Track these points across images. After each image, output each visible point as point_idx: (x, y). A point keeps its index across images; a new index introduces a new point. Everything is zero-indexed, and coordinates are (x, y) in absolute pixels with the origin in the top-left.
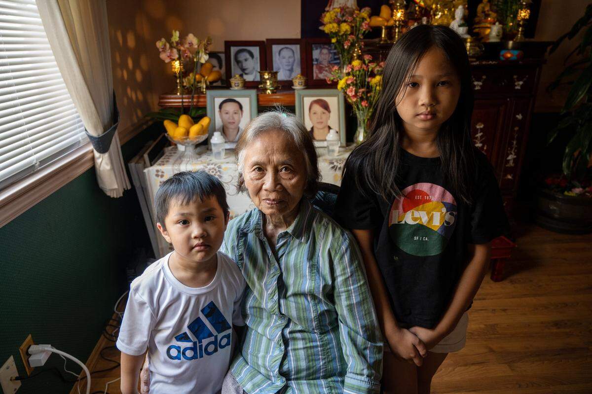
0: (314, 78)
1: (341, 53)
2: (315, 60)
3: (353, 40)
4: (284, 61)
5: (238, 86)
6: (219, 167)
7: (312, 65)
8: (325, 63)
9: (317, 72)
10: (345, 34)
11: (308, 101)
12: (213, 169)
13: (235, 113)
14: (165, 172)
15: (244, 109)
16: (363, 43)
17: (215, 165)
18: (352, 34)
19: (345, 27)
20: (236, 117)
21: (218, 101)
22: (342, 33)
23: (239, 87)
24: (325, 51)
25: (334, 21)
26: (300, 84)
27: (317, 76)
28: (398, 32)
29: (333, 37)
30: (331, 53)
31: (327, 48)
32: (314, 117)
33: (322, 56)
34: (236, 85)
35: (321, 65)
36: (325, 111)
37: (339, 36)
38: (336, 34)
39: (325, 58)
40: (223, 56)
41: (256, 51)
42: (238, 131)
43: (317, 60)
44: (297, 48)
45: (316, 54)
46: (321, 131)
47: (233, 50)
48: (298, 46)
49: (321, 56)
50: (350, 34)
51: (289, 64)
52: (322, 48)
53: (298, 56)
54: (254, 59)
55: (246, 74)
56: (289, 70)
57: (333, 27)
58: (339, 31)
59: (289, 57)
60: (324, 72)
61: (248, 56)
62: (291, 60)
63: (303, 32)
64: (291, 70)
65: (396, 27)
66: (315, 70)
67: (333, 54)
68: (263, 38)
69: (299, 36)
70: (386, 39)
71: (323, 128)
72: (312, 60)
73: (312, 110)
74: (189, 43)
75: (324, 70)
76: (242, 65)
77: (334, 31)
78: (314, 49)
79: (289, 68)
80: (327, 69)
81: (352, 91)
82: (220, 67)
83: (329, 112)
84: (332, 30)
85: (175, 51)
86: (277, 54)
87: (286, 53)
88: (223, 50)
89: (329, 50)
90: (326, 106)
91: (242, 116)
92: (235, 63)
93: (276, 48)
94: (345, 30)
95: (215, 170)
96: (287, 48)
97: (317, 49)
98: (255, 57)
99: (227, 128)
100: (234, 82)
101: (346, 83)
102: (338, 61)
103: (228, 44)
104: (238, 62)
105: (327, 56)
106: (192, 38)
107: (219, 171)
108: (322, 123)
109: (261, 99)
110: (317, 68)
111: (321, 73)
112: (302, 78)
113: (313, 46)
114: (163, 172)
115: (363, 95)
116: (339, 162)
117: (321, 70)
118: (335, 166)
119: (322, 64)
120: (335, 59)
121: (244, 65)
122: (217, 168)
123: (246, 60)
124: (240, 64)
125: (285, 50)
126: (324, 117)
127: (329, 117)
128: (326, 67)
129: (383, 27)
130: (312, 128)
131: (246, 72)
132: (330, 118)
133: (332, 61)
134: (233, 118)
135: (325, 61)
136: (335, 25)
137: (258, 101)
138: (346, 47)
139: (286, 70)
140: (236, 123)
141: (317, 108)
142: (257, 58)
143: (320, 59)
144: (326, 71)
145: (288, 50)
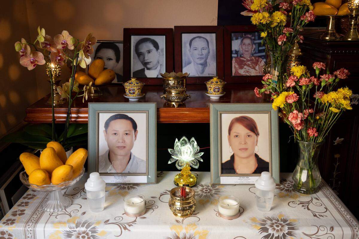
0: (233, 75)
1: (272, 51)
2: (234, 52)
3: (291, 34)
4: (196, 52)
5: (134, 93)
6: (94, 231)
7: (231, 58)
8: (247, 56)
9: (237, 66)
10: (279, 25)
11: (227, 119)
12: (84, 233)
13: (127, 134)
14: (13, 234)
15: (138, 129)
16: (302, 37)
17: (87, 228)
18: (287, 25)
19: (279, 17)
20: (127, 139)
21: (104, 117)
22: (275, 24)
23: (134, 95)
24: (247, 41)
25: (265, 9)
26: (217, 90)
27: (236, 72)
28: (355, 24)
29: (263, 31)
30: (255, 44)
31: (250, 38)
32: (235, 141)
33: (244, 47)
34: (132, 92)
35: (242, 59)
36: (251, 134)
37: (271, 28)
38: (267, 26)
39: (247, 50)
40: (121, 46)
41: (161, 40)
42: (130, 158)
43: (237, 52)
44: (212, 37)
45: (236, 45)
46: (245, 161)
47: (134, 39)
48: (214, 35)
49: (242, 48)
50: (286, 26)
51: (202, 57)
52: (243, 38)
53: (213, 47)
54: (159, 51)
55: (148, 69)
56: (201, 64)
57: (264, 17)
58: (271, 23)
59: (203, 49)
60: (245, 67)
61: (151, 46)
62: (205, 52)
63: (220, 17)
64: (204, 65)
65: (352, 17)
66: (234, 64)
67: (257, 45)
68: (171, 25)
69: (215, 23)
70: (335, 32)
71: (247, 157)
72: (231, 52)
73: (232, 132)
74: (62, 44)
75: (245, 65)
76: (144, 58)
77: (264, 23)
78: (234, 38)
79: (202, 61)
80: (249, 63)
81: (296, 118)
82: (118, 60)
83: (257, 134)
84: (262, 21)
85: (41, 55)
86: (188, 45)
87: (199, 43)
88: (121, 39)
89: (253, 40)
90: (252, 127)
91: (135, 139)
92: (136, 55)
93: (186, 38)
94: (279, 21)
95: (87, 234)
96: (200, 37)
97: (237, 39)
98: (160, 47)
99: (115, 154)
100: (128, 88)
101: (286, 101)
102: (264, 54)
103: (128, 33)
104: (139, 54)
105: (250, 47)
106: (66, 37)
107: (92, 236)
108: (246, 149)
109: (162, 115)
110: (236, 62)
111: (241, 68)
112: (219, 83)
113: (233, 34)
114: (10, 235)
115: (309, 118)
116: (277, 228)
117: (241, 64)
118: (270, 234)
119: (242, 57)
120: (260, 51)
121: (146, 58)
122: (90, 233)
123: (149, 52)
124: (141, 57)
125: (197, 39)
126: (249, 141)
127: (257, 141)
128: (248, 61)
129: (331, 17)
130: (233, 157)
131: (149, 66)
132: (258, 144)
133: (255, 53)
134: (124, 141)
135: (247, 53)
136: (266, 15)
137: (158, 117)
138: (280, 43)
139: (197, 64)
140: (127, 148)
141: (241, 129)
142: (163, 49)
143: (241, 51)
144: (248, 66)
145: (202, 39)
